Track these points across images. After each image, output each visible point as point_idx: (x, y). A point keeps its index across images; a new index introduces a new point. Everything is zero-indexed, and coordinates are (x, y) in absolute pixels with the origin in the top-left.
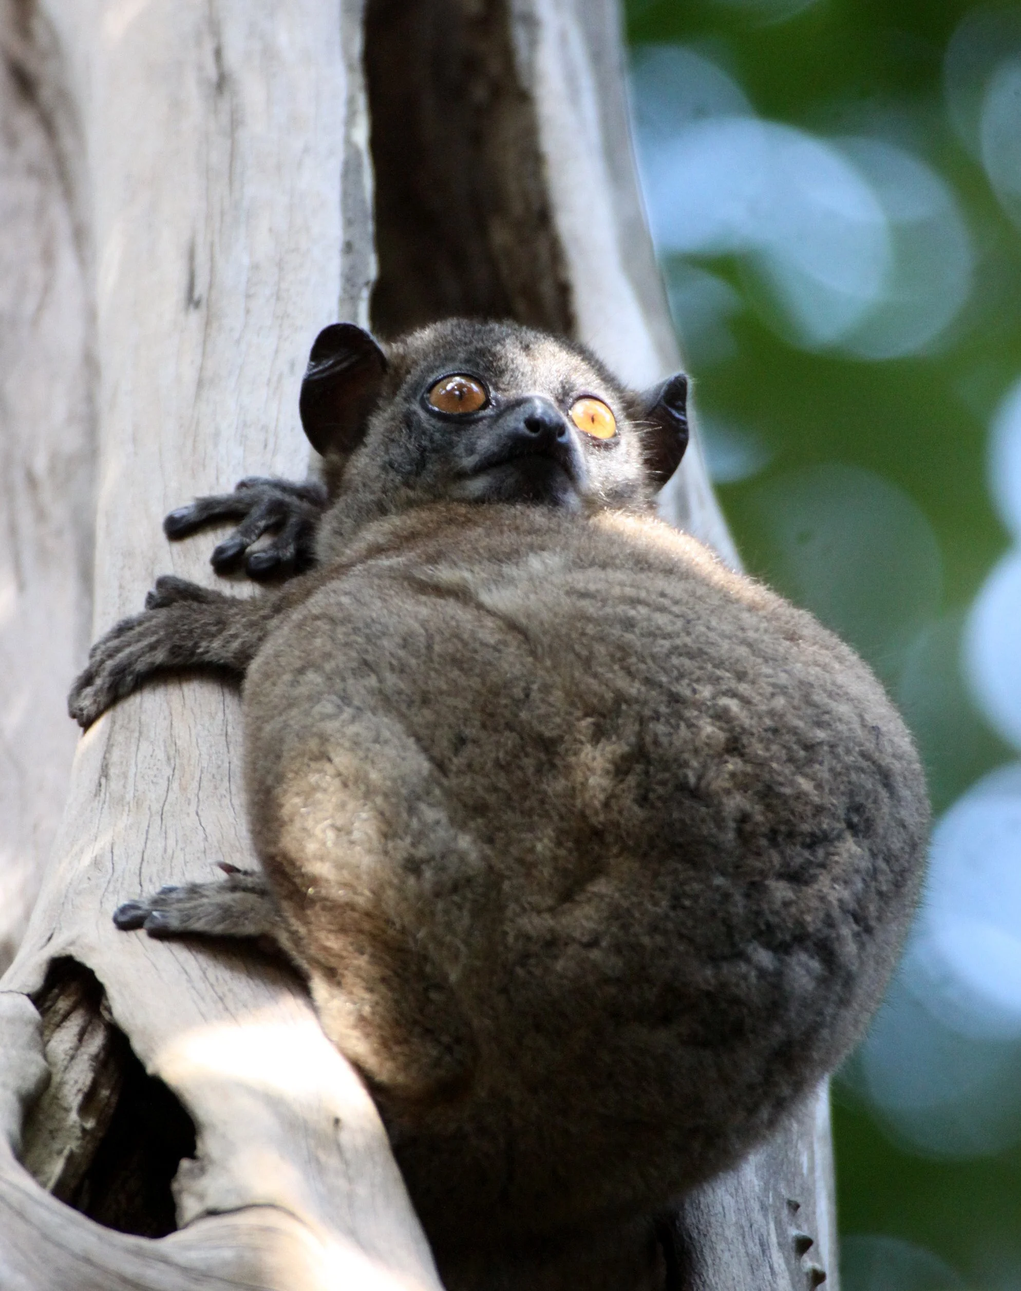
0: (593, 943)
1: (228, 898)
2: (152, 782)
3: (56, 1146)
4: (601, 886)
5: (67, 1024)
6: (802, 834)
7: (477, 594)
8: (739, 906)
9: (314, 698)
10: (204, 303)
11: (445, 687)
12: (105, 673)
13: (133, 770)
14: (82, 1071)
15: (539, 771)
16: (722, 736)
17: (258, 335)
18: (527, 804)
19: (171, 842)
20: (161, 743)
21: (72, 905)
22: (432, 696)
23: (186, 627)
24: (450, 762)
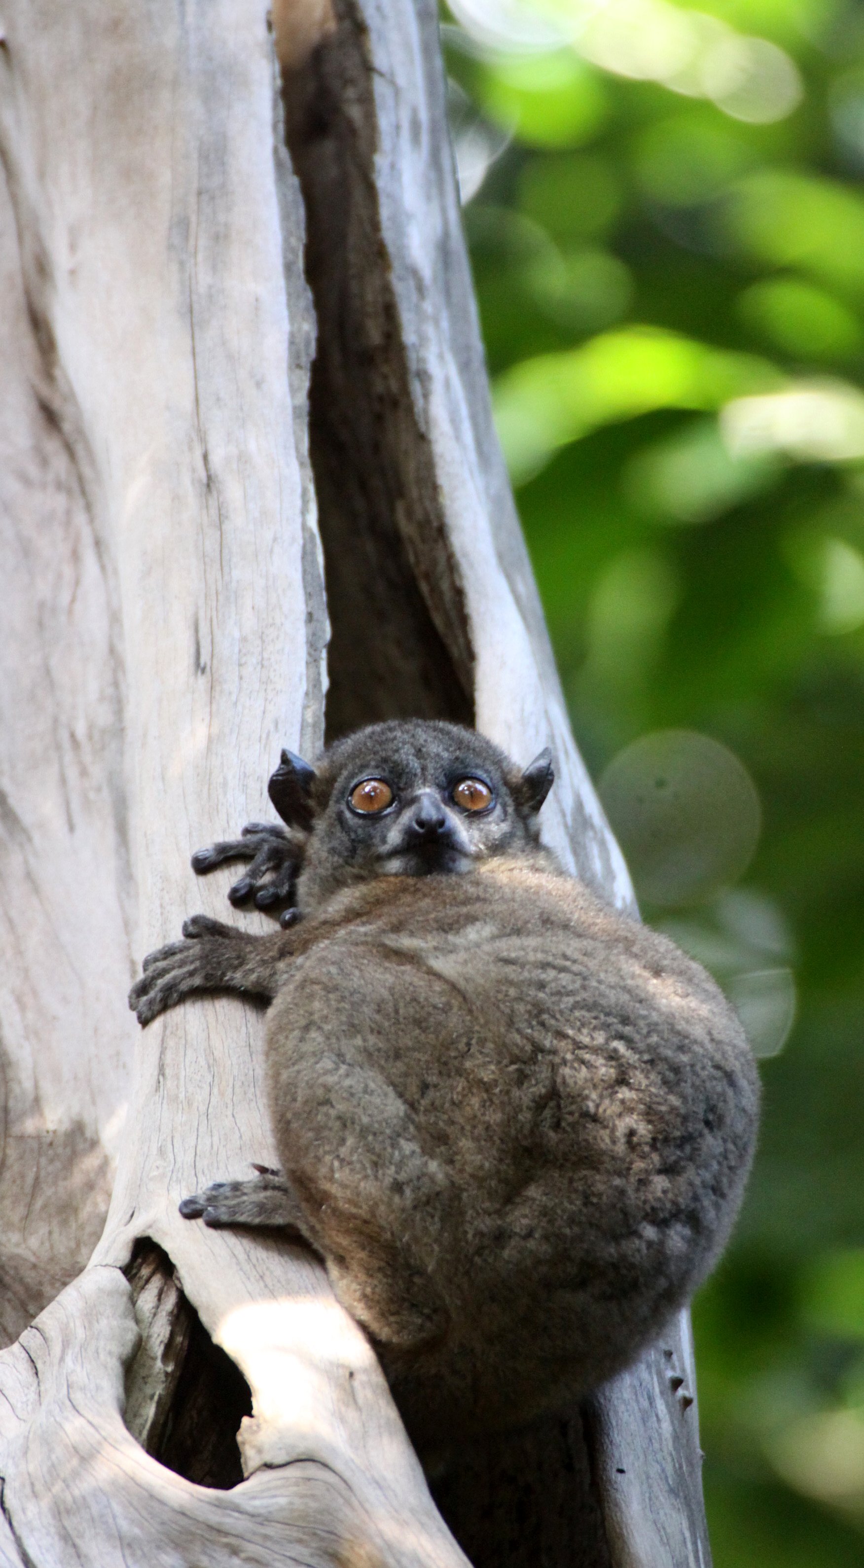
0: (529, 1235)
1: (262, 1195)
2: (198, 1086)
3: (148, 1390)
4: (533, 1191)
5: (149, 1286)
6: (674, 1138)
7: (428, 957)
8: (632, 1198)
9: (318, 1055)
10: (208, 669)
11: (409, 1043)
12: (157, 989)
13: (183, 1073)
14: (162, 1326)
16: (612, 1073)
17: (250, 698)
18: (476, 1131)
19: (216, 1139)
20: (202, 1052)
21: (147, 1188)
22: (402, 1052)
23: (215, 960)
24: (419, 1103)
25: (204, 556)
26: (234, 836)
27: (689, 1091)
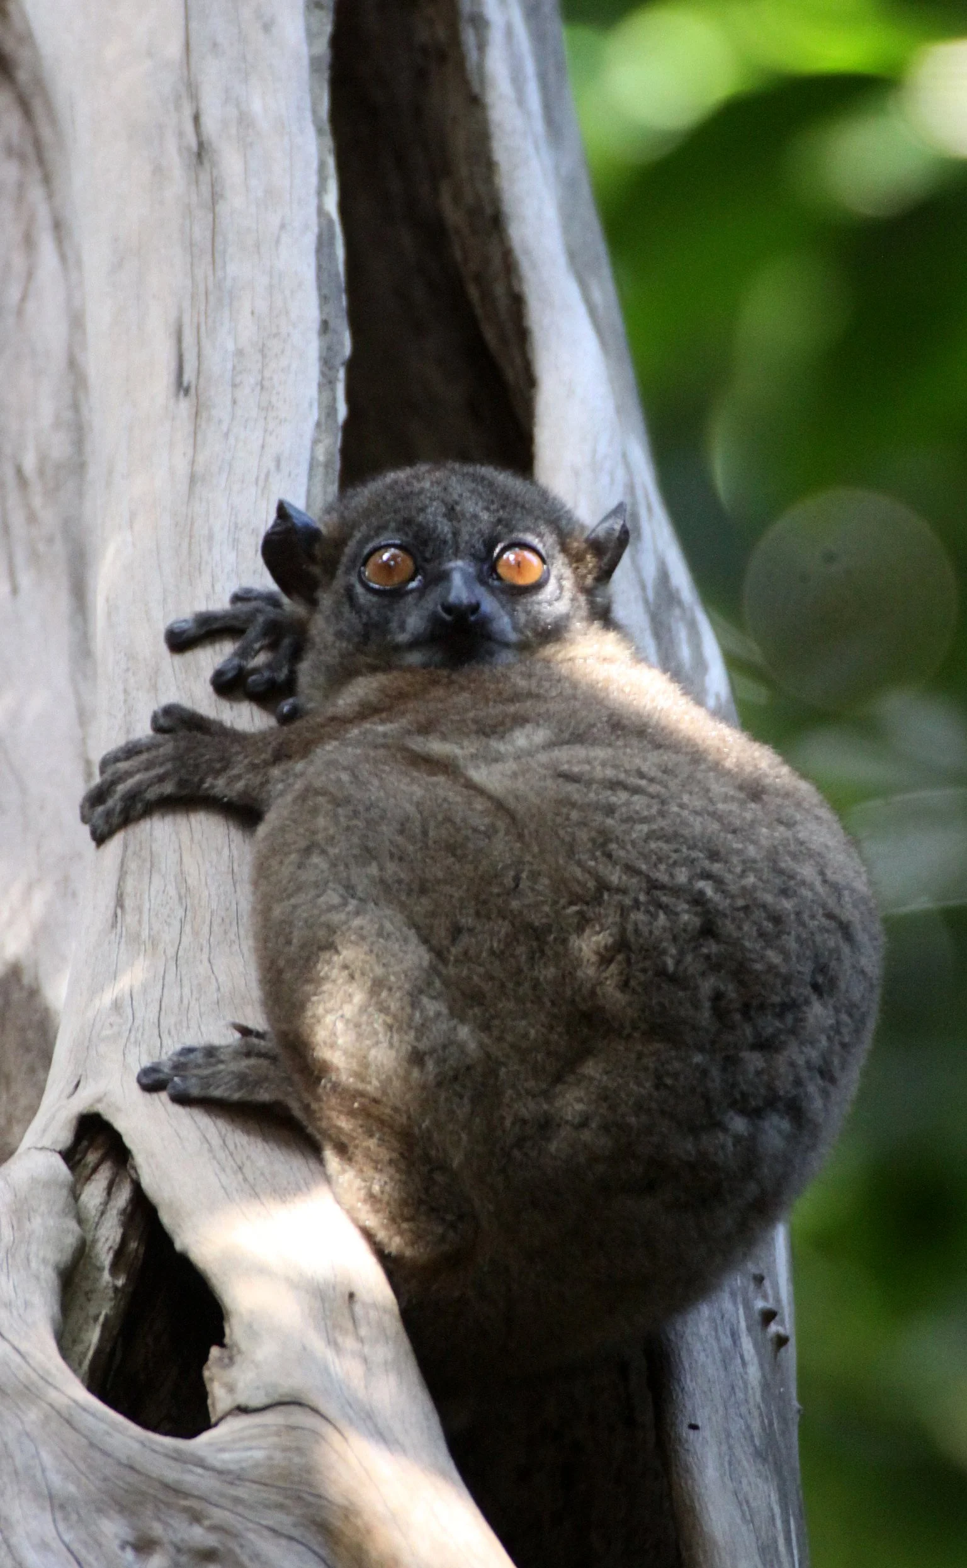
0: (584, 1124)
1: (244, 1064)
2: (166, 922)
3: (92, 1309)
4: (591, 1068)
5: (96, 1176)
6: (773, 1005)
7: (466, 767)
8: (716, 1080)
9: (320, 886)
10: (193, 391)
11: (440, 875)
12: (117, 796)
13: (147, 905)
14: (112, 1227)
15: (531, 959)
16: (697, 922)
17: (246, 428)
18: (521, 991)
19: (186, 990)
20: (172, 879)
21: (97, 1051)
22: (429, 885)
23: (191, 762)
24: (449, 951)
25: (191, 245)
26: (220, 603)
27: (792, 945)
